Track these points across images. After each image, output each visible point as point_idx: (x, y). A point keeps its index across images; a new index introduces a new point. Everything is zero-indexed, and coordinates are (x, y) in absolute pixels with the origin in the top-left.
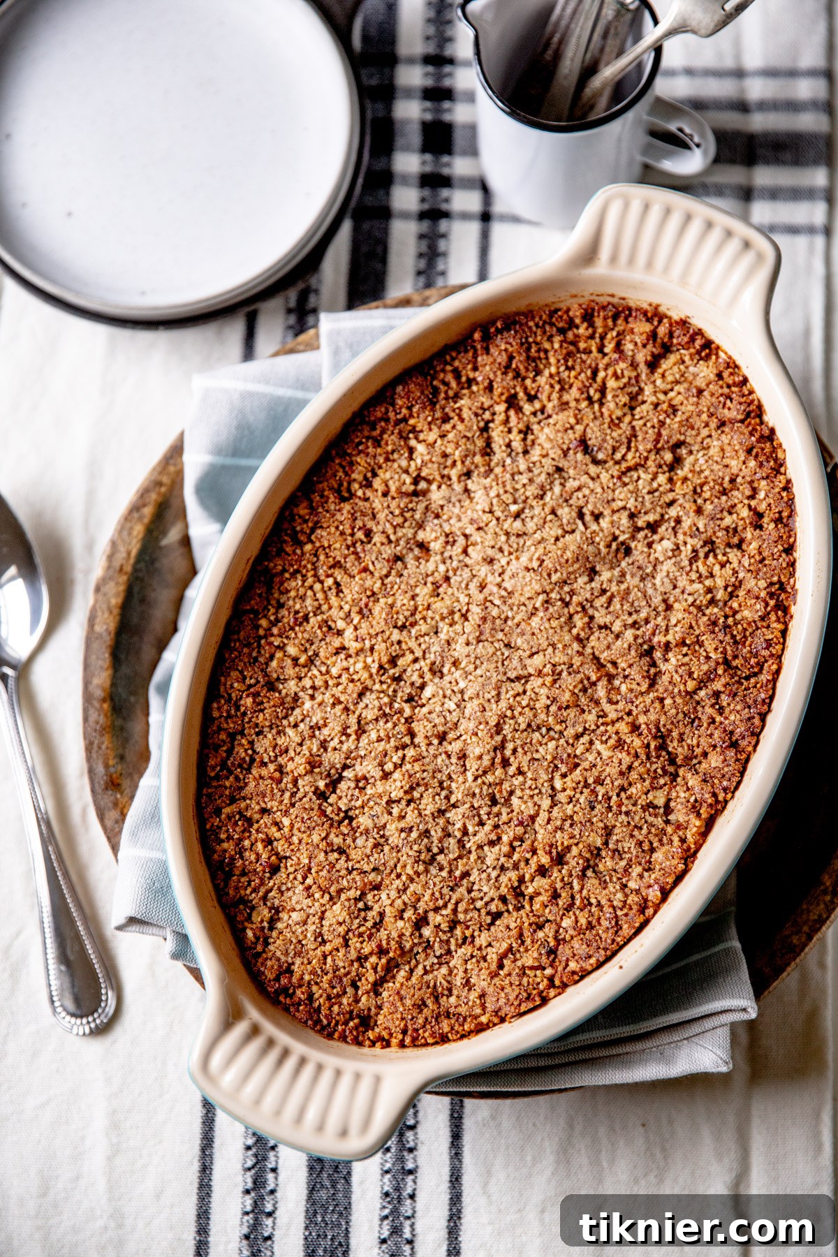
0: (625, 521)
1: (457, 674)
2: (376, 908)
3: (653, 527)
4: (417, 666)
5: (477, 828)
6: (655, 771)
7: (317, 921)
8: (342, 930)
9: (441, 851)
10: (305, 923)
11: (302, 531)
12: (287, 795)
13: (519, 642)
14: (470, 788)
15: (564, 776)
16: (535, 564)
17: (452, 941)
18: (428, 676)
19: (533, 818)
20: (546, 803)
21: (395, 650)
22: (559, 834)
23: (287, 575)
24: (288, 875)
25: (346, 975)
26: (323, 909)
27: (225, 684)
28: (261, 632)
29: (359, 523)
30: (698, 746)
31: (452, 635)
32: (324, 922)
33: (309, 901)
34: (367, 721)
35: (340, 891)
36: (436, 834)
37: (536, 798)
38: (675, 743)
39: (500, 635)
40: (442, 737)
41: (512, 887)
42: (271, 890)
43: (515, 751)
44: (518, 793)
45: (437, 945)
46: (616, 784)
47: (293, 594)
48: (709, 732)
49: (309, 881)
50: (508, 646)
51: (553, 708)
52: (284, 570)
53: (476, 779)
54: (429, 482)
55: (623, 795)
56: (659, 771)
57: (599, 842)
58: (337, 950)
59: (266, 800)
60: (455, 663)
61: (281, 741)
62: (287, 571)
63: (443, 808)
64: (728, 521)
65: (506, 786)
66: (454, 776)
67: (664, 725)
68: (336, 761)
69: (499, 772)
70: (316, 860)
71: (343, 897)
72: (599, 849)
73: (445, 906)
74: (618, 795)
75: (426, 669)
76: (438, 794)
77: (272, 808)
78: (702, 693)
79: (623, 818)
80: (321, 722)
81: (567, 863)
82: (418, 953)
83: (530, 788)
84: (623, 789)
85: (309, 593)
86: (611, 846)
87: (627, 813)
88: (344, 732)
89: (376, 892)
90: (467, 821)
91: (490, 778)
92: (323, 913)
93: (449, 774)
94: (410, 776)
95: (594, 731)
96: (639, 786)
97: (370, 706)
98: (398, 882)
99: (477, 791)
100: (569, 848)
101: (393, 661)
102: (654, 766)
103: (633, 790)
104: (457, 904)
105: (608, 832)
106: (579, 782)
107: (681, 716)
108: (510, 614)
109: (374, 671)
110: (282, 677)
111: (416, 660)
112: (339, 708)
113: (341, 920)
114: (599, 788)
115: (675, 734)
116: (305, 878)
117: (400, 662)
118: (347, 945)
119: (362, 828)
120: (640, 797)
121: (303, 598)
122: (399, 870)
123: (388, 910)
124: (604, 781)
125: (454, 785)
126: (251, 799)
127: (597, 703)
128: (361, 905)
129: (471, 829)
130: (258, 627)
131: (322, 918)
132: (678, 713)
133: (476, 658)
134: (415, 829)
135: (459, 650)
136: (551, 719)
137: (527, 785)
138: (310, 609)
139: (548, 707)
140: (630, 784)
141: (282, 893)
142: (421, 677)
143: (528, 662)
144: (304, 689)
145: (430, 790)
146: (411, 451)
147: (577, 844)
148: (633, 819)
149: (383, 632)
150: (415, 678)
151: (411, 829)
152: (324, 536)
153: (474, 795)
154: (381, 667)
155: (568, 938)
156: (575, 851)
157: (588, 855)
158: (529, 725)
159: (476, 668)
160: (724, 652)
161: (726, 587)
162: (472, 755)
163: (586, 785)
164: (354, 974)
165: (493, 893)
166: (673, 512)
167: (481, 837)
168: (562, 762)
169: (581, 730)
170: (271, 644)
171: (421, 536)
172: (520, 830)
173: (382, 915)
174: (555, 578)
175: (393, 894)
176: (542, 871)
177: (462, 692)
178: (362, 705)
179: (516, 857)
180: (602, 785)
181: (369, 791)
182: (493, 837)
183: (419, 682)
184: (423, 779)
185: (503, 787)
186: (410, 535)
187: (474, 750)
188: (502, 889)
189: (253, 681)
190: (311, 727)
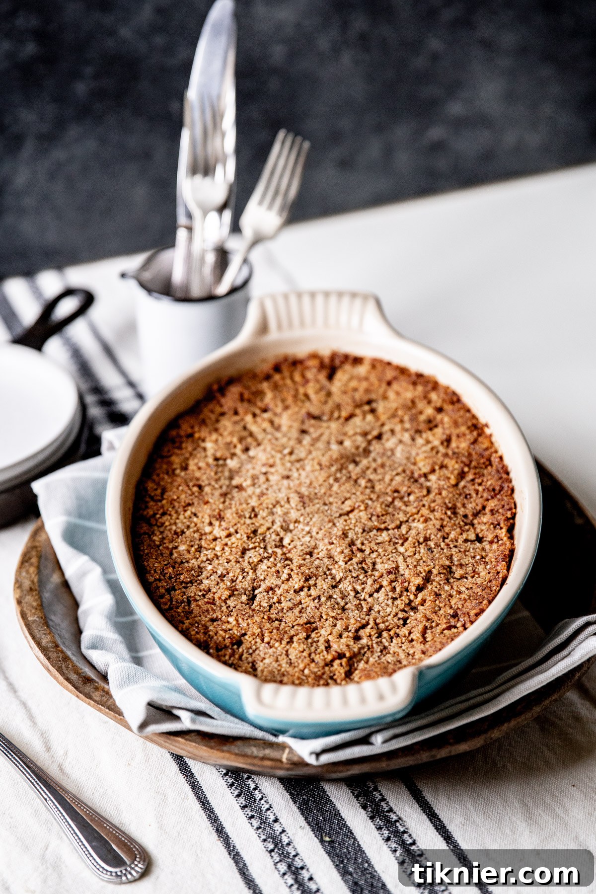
0: (359, 439)
1: (301, 526)
2: (322, 640)
3: (379, 437)
4: (272, 530)
5: (363, 586)
6: (459, 523)
7: (285, 657)
8: (305, 654)
9: (346, 604)
10: (277, 661)
11: (155, 495)
12: (224, 608)
13: (331, 500)
14: (345, 568)
15: (402, 545)
16: (318, 467)
17: (384, 640)
18: (282, 534)
19: (397, 568)
20: (400, 560)
21: (252, 528)
22: (419, 568)
23: (158, 516)
24: (250, 642)
25: (323, 674)
26: (285, 649)
27: (148, 565)
28: (157, 543)
29: (191, 484)
30: (477, 505)
31: (286, 511)
32: (290, 657)
33: (273, 649)
34: (256, 563)
35: (291, 638)
36: (337, 595)
37: (391, 559)
38: (462, 509)
39: (316, 501)
40: (311, 554)
41: (406, 604)
42: (242, 655)
43: (363, 544)
44: (378, 560)
45: (375, 645)
46: (439, 536)
47: (167, 523)
48: (479, 496)
49: (266, 639)
50: (325, 504)
51: (374, 518)
52: (155, 514)
53: (346, 563)
54: (225, 460)
55: (446, 541)
56: (462, 523)
57: (448, 563)
58: (309, 665)
59: (211, 614)
60: (296, 521)
61: (202, 587)
62: (157, 514)
63: (334, 584)
64: (422, 418)
65: (369, 561)
66: (330, 567)
67: (450, 502)
68: (247, 586)
69: (359, 555)
70: (266, 628)
71: (295, 639)
72: (450, 567)
73: (368, 624)
74: (444, 541)
75: (279, 529)
76: (327, 578)
77: (217, 617)
78: (462, 484)
79: (454, 550)
80: (225, 572)
81: (434, 580)
82: (365, 653)
83: (384, 555)
84: (444, 538)
85: (177, 521)
86: (456, 563)
87: (456, 547)
88: (243, 570)
89: (317, 631)
90: (354, 584)
91: (355, 560)
92: (287, 651)
93: (327, 567)
94: (302, 573)
95: (407, 521)
96: (453, 532)
97: (253, 556)
98: (328, 622)
99: (351, 568)
100: (430, 572)
101: (255, 532)
102: (457, 522)
103: (452, 536)
104: (375, 620)
105: (450, 558)
106: (414, 544)
107: (457, 496)
108: (316, 491)
109: (245, 539)
110: (184, 561)
111: (269, 529)
112: (233, 563)
113: (301, 649)
114: (429, 543)
115: (459, 505)
116: (263, 640)
117: (260, 531)
118: (313, 661)
119: (285, 608)
120: (458, 538)
121: (175, 524)
122: (325, 617)
123: (330, 638)
124: (430, 538)
125: (334, 571)
126: (200, 616)
127: (400, 509)
128: (310, 640)
129: (359, 588)
130: (154, 541)
131: (287, 655)
132: (454, 496)
133: (308, 514)
134: (322, 596)
135: (294, 515)
136: (376, 523)
137: (382, 555)
138: (183, 528)
139: (370, 519)
140: (448, 534)
141: (251, 654)
142: (278, 535)
143: (343, 506)
144: (202, 562)
145: (320, 578)
146: (205, 449)
147: (434, 568)
148: (460, 548)
149: (239, 522)
150: (274, 536)
151: (319, 597)
152: (172, 494)
153: (350, 571)
154: (248, 537)
155: (460, 606)
156: (435, 571)
157: (445, 571)
158: (364, 531)
159: (311, 519)
160: (462, 462)
161: (442, 443)
162: (336, 554)
163: (420, 543)
164: (328, 672)
165: (395, 610)
166: (386, 428)
167: (368, 589)
168: (397, 539)
169: (398, 523)
170: (167, 548)
171: (235, 482)
172: (392, 577)
173: (328, 641)
174: (333, 469)
175: (329, 629)
176: (420, 589)
177: (309, 532)
178: (246, 557)
179: (398, 590)
180: (430, 540)
181: (278, 592)
182: (376, 586)
183: (278, 538)
184: (312, 573)
185: (367, 561)
186: (227, 482)
187: (336, 551)
188: (399, 606)
189: (166, 562)
190: (219, 577)
